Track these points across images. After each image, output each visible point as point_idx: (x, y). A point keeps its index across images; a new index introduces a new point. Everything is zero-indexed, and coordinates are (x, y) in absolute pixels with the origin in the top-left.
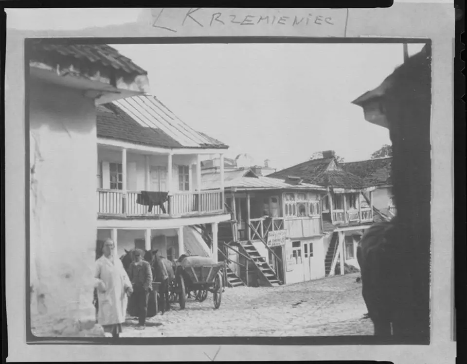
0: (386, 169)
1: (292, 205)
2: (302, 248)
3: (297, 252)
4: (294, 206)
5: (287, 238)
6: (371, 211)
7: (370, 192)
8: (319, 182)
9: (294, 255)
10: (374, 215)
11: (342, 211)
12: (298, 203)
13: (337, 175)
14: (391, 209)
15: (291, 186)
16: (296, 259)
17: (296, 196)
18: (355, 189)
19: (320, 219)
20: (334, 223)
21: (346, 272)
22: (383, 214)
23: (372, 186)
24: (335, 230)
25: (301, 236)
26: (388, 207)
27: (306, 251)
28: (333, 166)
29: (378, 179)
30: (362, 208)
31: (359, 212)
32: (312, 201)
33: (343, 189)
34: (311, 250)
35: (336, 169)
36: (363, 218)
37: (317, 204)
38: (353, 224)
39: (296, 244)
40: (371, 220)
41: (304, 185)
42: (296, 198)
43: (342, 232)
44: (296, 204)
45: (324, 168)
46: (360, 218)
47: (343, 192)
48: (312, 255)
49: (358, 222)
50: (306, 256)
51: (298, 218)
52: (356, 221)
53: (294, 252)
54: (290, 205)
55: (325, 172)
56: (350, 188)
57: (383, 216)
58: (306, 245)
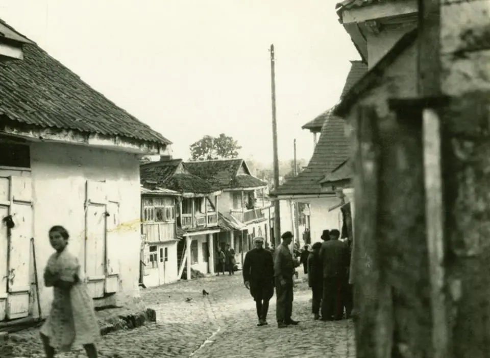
0: (228, 172)
1: (151, 210)
2: (158, 252)
3: (154, 256)
4: (152, 210)
5: (145, 243)
6: (216, 215)
7: (216, 197)
8: (169, 186)
9: (151, 260)
10: (218, 220)
11: (191, 215)
12: (155, 208)
13: (185, 179)
14: (232, 213)
15: (151, 191)
16: (153, 263)
17: (154, 200)
18: (203, 193)
19: (175, 224)
20: (183, 227)
21: (192, 277)
22: (226, 218)
23: (218, 190)
24: (184, 235)
25: (157, 240)
26: (229, 211)
27: (161, 256)
28: (181, 168)
29: (220, 182)
30: (209, 212)
31: (206, 217)
32: (168, 206)
33: (193, 194)
34: (166, 255)
35: (183, 172)
36: (209, 222)
37: (173, 209)
38: (200, 229)
39: (153, 249)
40: (216, 224)
41: (162, 191)
42: (154, 203)
43: (190, 237)
44: (154, 209)
45: (172, 170)
46: (206, 222)
47: (193, 196)
48: (166, 260)
49: (205, 226)
50: (161, 261)
51: (155, 223)
52: (203, 226)
53: (151, 256)
54: (149, 210)
55: (174, 175)
56: (199, 193)
57: (225, 220)
58: (161, 250)
